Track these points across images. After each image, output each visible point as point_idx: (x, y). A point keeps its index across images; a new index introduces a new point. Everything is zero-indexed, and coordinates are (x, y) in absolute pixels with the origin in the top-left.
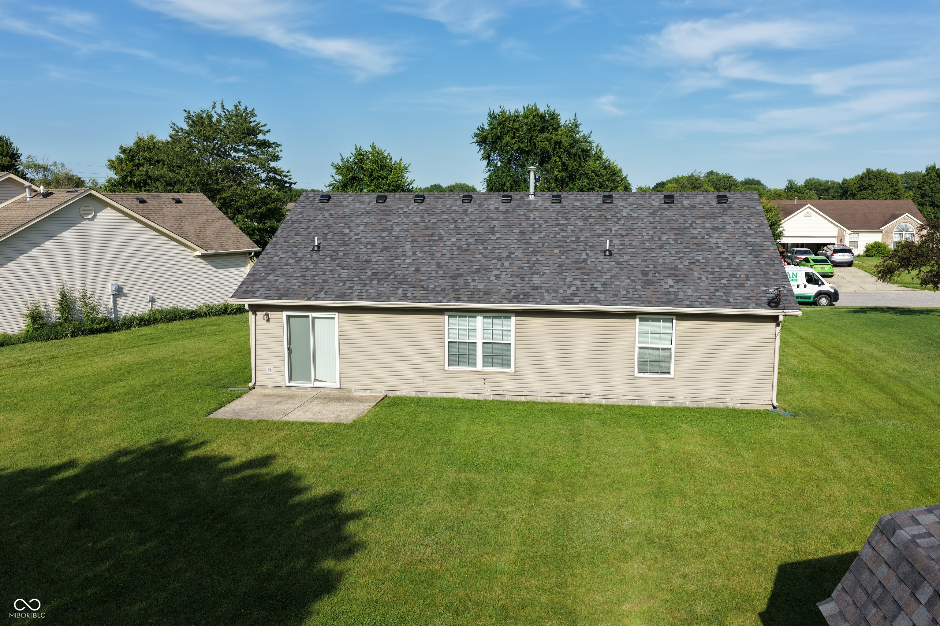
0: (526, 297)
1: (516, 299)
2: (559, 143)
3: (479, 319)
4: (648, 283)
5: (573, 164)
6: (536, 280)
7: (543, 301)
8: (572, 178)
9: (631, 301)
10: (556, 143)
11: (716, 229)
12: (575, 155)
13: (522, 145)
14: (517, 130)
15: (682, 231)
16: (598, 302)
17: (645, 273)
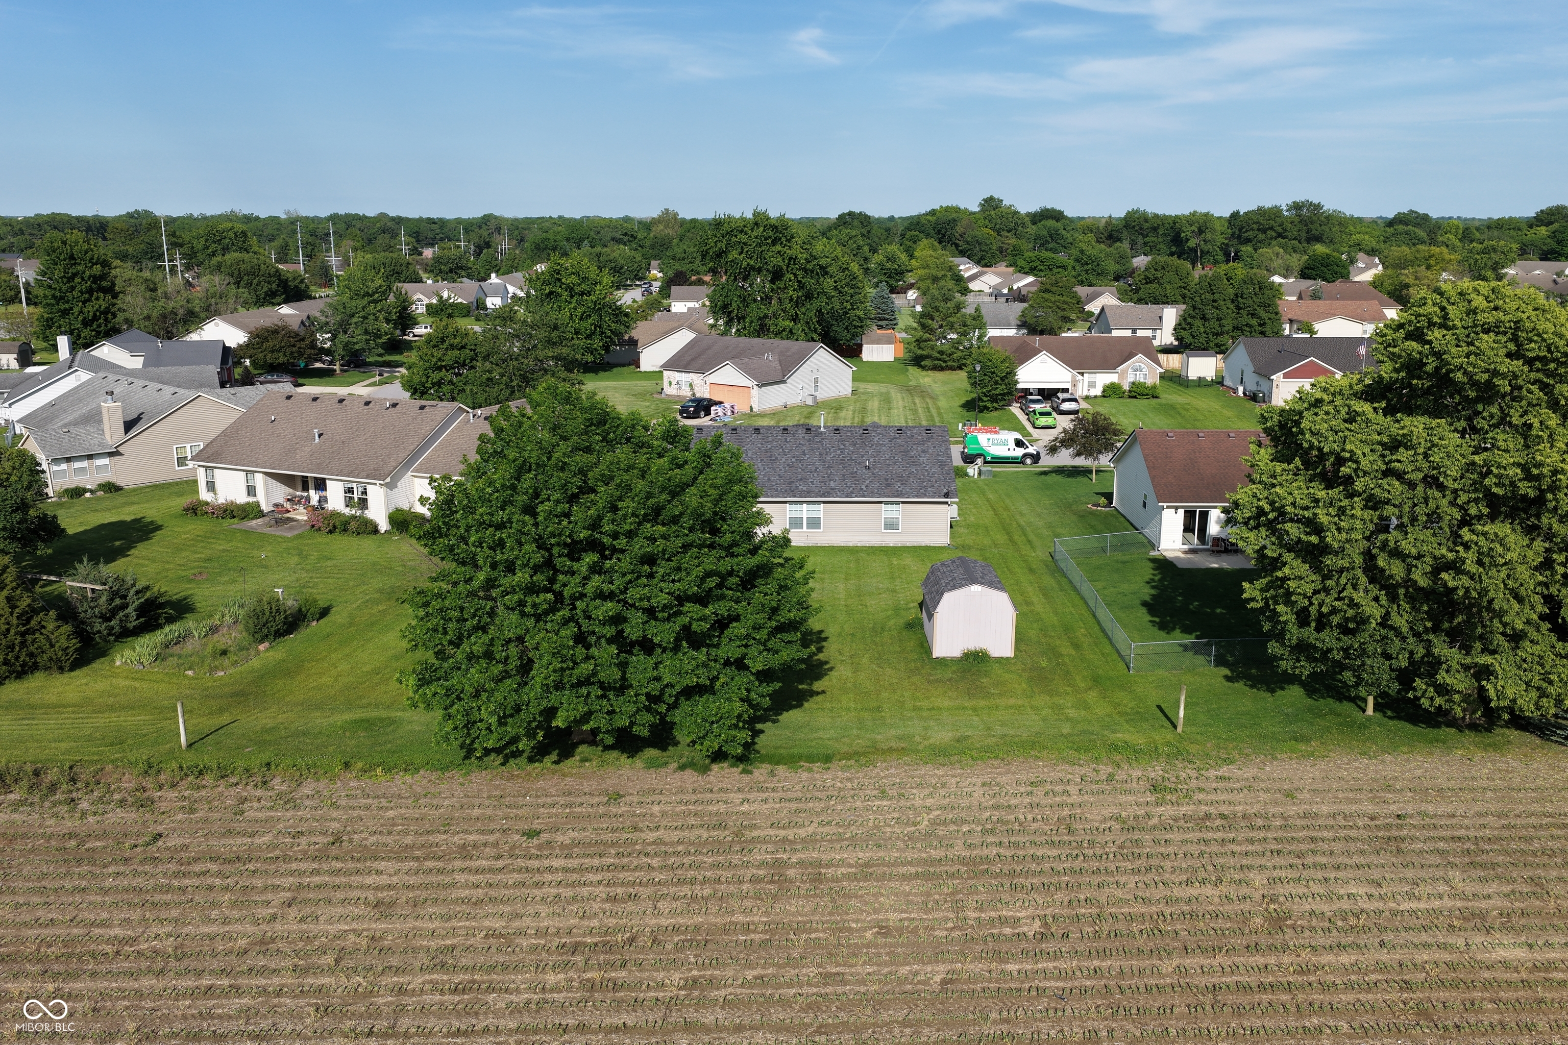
0: (827, 494)
1: (823, 495)
2: (793, 259)
3: (805, 505)
4: (888, 485)
5: (810, 282)
6: (832, 484)
7: (837, 496)
8: (809, 296)
9: (880, 496)
10: (790, 259)
11: (923, 451)
12: (812, 272)
13: (752, 263)
14: (745, 244)
15: (906, 453)
16: (864, 496)
17: (886, 480)
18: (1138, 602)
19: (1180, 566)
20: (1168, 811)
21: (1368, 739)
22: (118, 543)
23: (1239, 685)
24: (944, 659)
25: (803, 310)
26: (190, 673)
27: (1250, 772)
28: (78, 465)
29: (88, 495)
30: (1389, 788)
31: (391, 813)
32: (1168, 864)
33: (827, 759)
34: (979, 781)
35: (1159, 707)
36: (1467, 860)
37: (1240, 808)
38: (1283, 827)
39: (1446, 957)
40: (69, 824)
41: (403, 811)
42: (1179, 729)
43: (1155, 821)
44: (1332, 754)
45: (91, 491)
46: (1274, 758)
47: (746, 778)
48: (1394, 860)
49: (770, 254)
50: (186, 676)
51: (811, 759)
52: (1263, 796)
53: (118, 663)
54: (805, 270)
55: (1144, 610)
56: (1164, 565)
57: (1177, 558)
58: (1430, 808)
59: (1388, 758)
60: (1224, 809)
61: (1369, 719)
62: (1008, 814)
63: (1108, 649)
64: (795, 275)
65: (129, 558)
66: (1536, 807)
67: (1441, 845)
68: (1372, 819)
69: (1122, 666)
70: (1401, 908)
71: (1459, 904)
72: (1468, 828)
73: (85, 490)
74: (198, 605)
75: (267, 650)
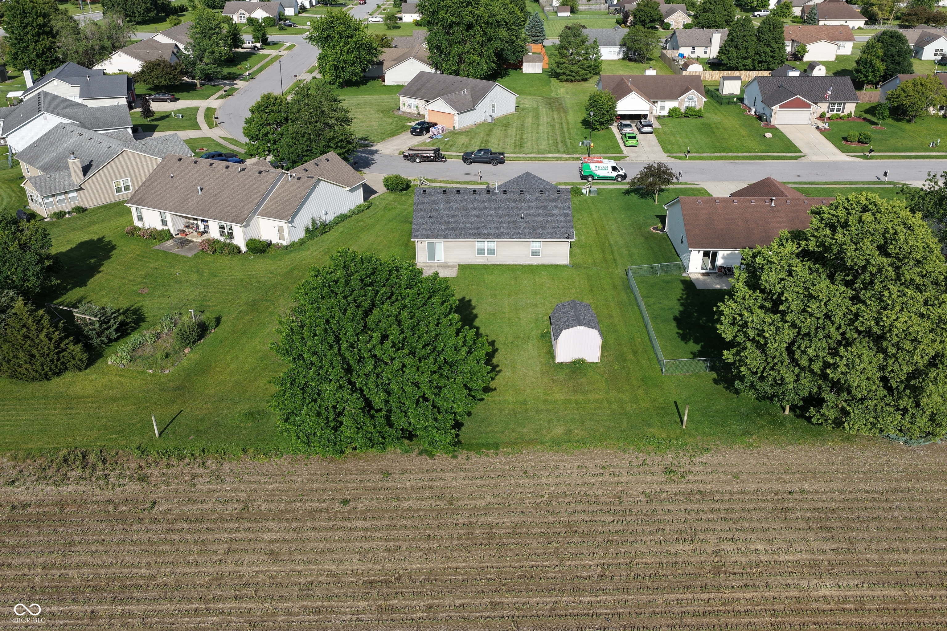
0: (499, 236)
2: (479, 17)
3: (486, 242)
4: (534, 230)
5: (490, 31)
6: (502, 229)
7: (505, 237)
8: (490, 40)
9: (529, 237)
11: (555, 206)
12: (492, 24)
15: (545, 207)
16: (520, 238)
17: (533, 226)
18: (671, 317)
19: (698, 287)
20: (671, 488)
21: (783, 434)
22: (93, 261)
23: (720, 387)
24: (561, 364)
25: (486, 49)
26: (150, 371)
27: (717, 459)
28: (59, 198)
29: (67, 216)
30: (788, 471)
31: (271, 487)
32: (668, 528)
33: (496, 446)
34: (575, 465)
35: (675, 403)
36: (819, 525)
37: (709, 486)
38: (730, 500)
39: (797, 594)
40: (108, 494)
41: (277, 485)
42: (684, 427)
43: (664, 495)
44: (762, 445)
45: (69, 213)
46: (732, 448)
47: (454, 461)
48: (782, 525)
49: (465, 13)
50: (148, 373)
51: (488, 446)
52: (723, 477)
53: (110, 363)
54: (488, 23)
55: (674, 324)
56: (689, 285)
57: (697, 279)
58: (806, 486)
59: (791, 448)
60: (701, 487)
61: (785, 418)
62: (590, 490)
63: (652, 355)
64: (481, 27)
65: (100, 274)
66: (861, 486)
67: (808, 514)
68: (776, 494)
69: (658, 368)
70: (781, 559)
71: (810, 557)
72: (824, 501)
73: (65, 213)
74: (146, 315)
75: (190, 353)
